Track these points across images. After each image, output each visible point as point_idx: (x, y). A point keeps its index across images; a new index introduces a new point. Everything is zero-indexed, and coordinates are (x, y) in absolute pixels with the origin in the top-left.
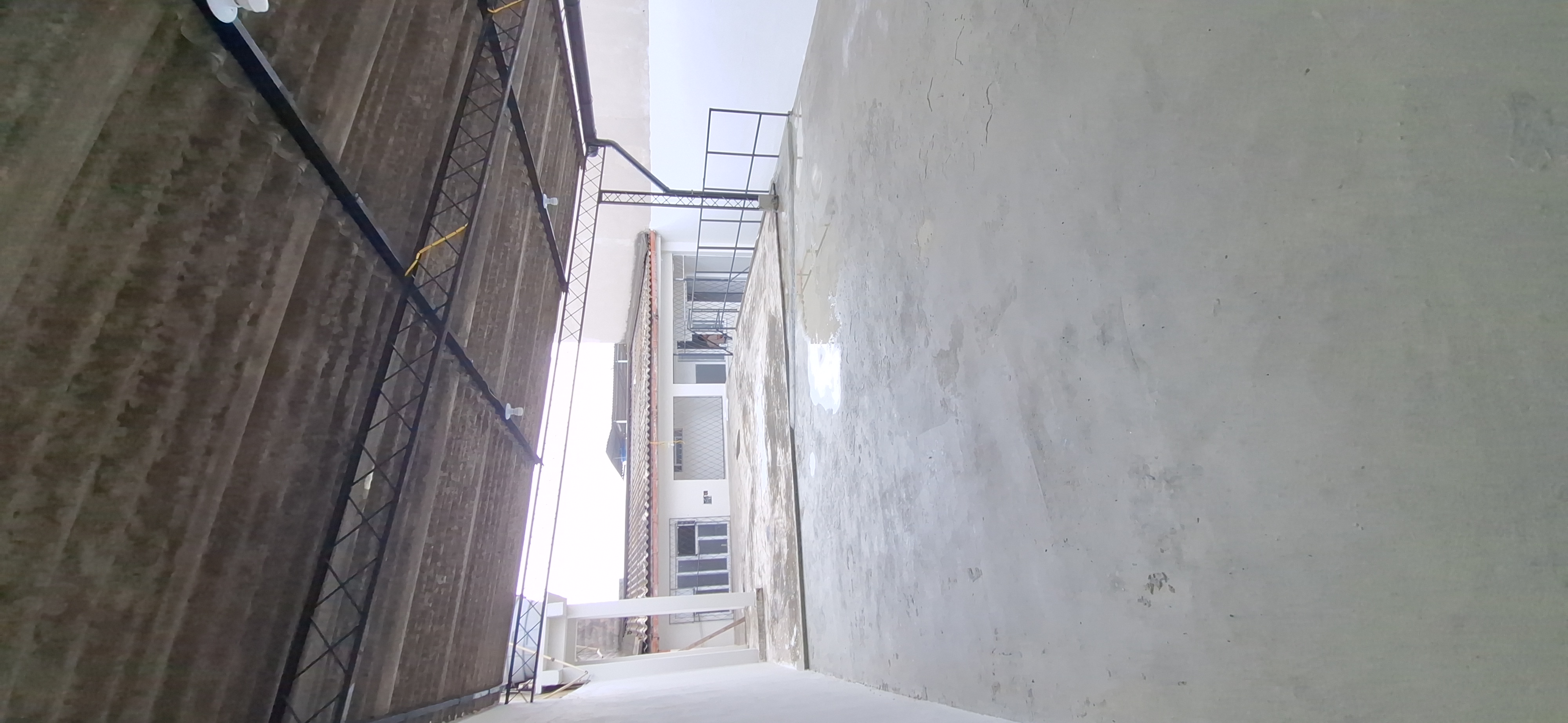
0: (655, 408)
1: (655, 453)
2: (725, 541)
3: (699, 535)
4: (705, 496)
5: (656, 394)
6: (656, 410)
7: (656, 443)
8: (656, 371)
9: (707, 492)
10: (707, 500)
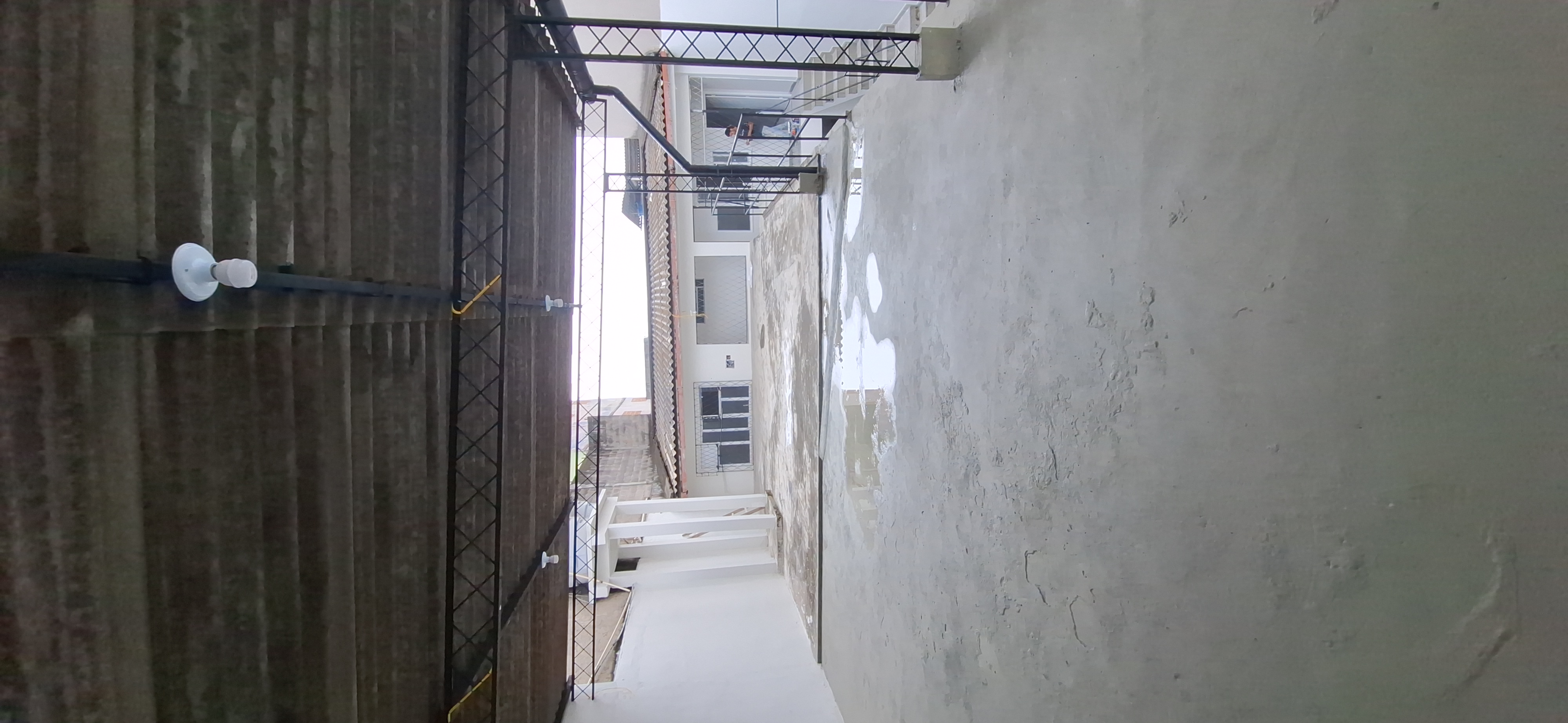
0: (676, 278)
1: (677, 326)
2: (747, 402)
3: (722, 397)
4: (728, 360)
5: (676, 263)
6: (677, 281)
7: (678, 316)
8: (675, 236)
9: (729, 356)
10: (730, 364)
